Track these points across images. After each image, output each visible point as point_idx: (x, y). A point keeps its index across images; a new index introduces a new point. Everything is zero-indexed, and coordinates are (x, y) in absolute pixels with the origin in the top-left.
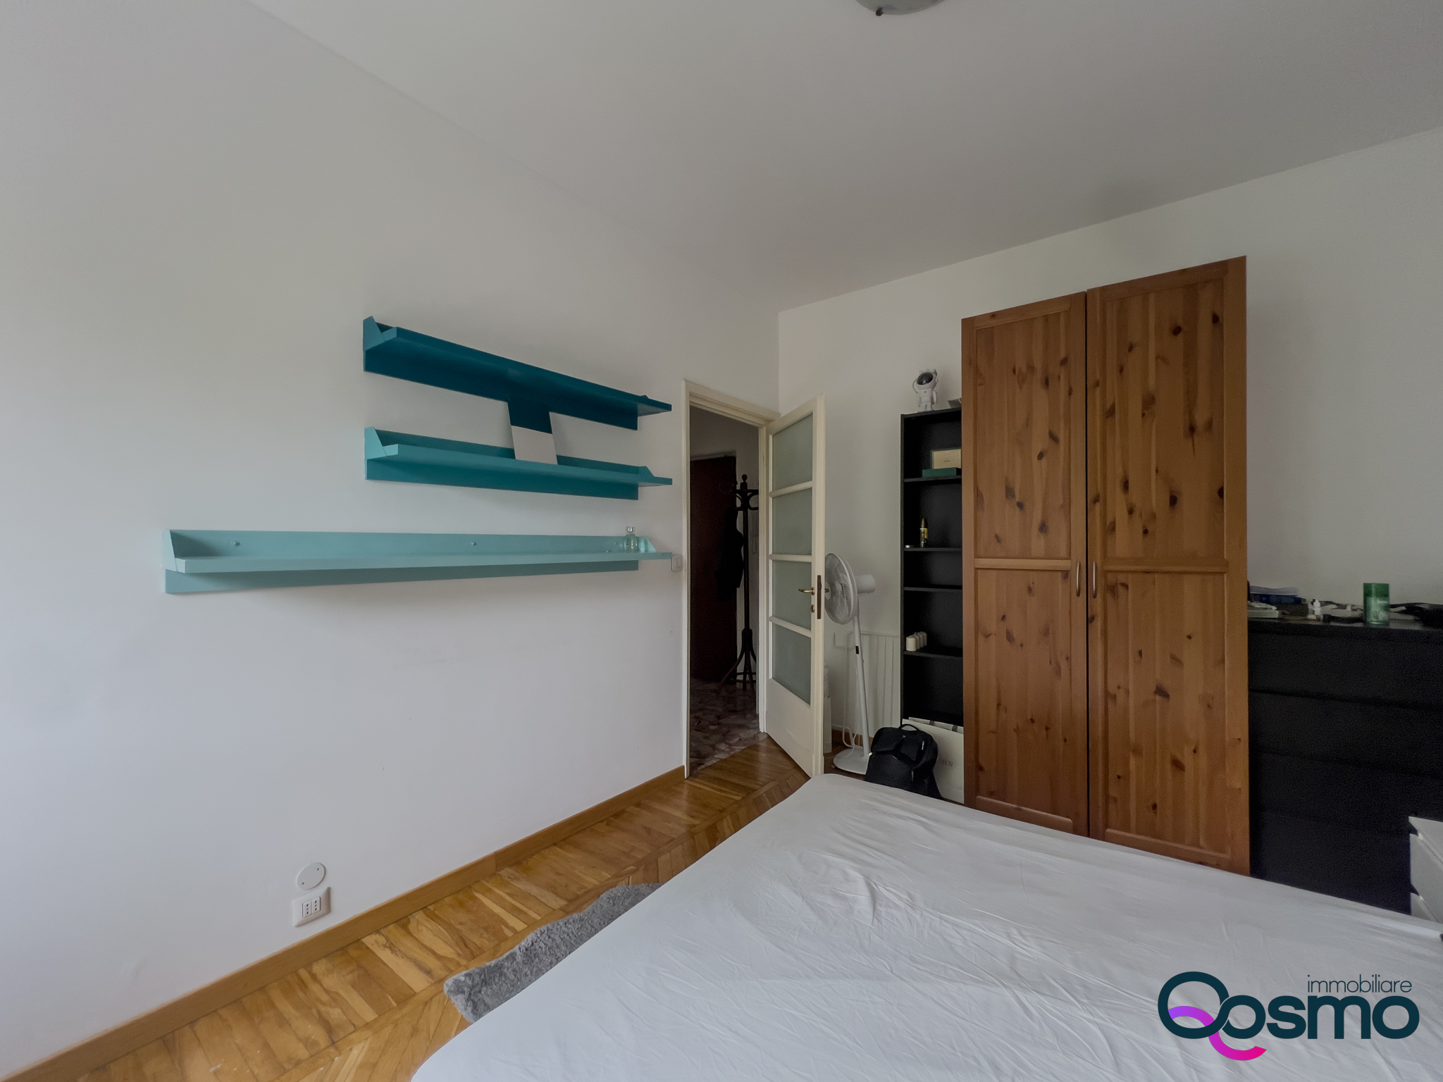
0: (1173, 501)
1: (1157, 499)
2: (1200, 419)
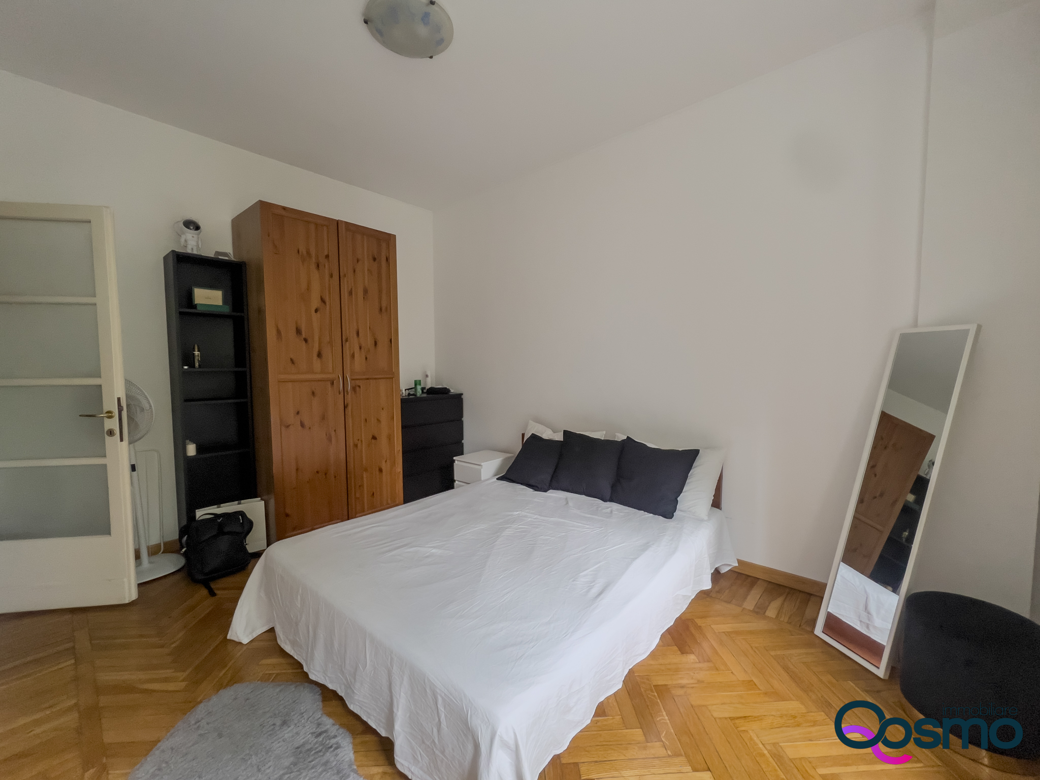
0: (376, 344)
1: (370, 342)
2: (384, 305)
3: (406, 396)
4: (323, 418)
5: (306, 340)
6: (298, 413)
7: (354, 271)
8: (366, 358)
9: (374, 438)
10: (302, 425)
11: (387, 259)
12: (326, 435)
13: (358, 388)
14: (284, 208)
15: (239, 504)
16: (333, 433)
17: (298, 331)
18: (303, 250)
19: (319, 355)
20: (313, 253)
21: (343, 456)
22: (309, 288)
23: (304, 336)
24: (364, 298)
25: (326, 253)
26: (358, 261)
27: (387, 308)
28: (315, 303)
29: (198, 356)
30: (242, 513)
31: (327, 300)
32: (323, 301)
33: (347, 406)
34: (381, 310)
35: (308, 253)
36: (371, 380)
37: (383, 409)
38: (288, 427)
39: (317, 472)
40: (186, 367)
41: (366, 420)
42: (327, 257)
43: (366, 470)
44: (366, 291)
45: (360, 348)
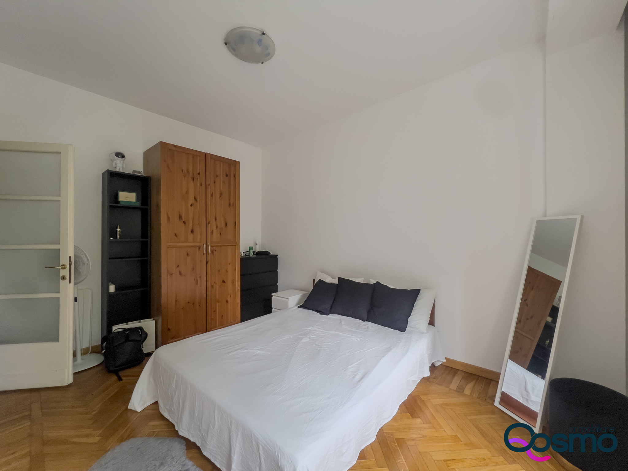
0: (226, 225)
1: (223, 224)
2: (232, 203)
3: (243, 256)
4: (193, 269)
5: (184, 223)
6: (178, 266)
7: (215, 182)
8: (220, 234)
9: (224, 282)
10: (180, 273)
11: (234, 176)
12: (195, 280)
13: (215, 251)
14: (175, 146)
15: (140, 322)
16: (199, 279)
17: (180, 217)
18: (185, 169)
19: (192, 231)
20: (191, 172)
21: (204, 292)
22: (187, 192)
23: (183, 220)
24: (220, 198)
25: (198, 172)
26: (217, 176)
27: (233, 204)
28: (191, 201)
29: (119, 232)
30: (141, 328)
31: (198, 198)
32: (196, 199)
33: (208, 262)
34: (230, 205)
35: (188, 172)
36: (223, 247)
37: (229, 264)
38: (172, 274)
39: (189, 303)
40: (112, 238)
41: (219, 271)
42: (199, 174)
43: (218, 301)
44: (221, 194)
45: (217, 227)
